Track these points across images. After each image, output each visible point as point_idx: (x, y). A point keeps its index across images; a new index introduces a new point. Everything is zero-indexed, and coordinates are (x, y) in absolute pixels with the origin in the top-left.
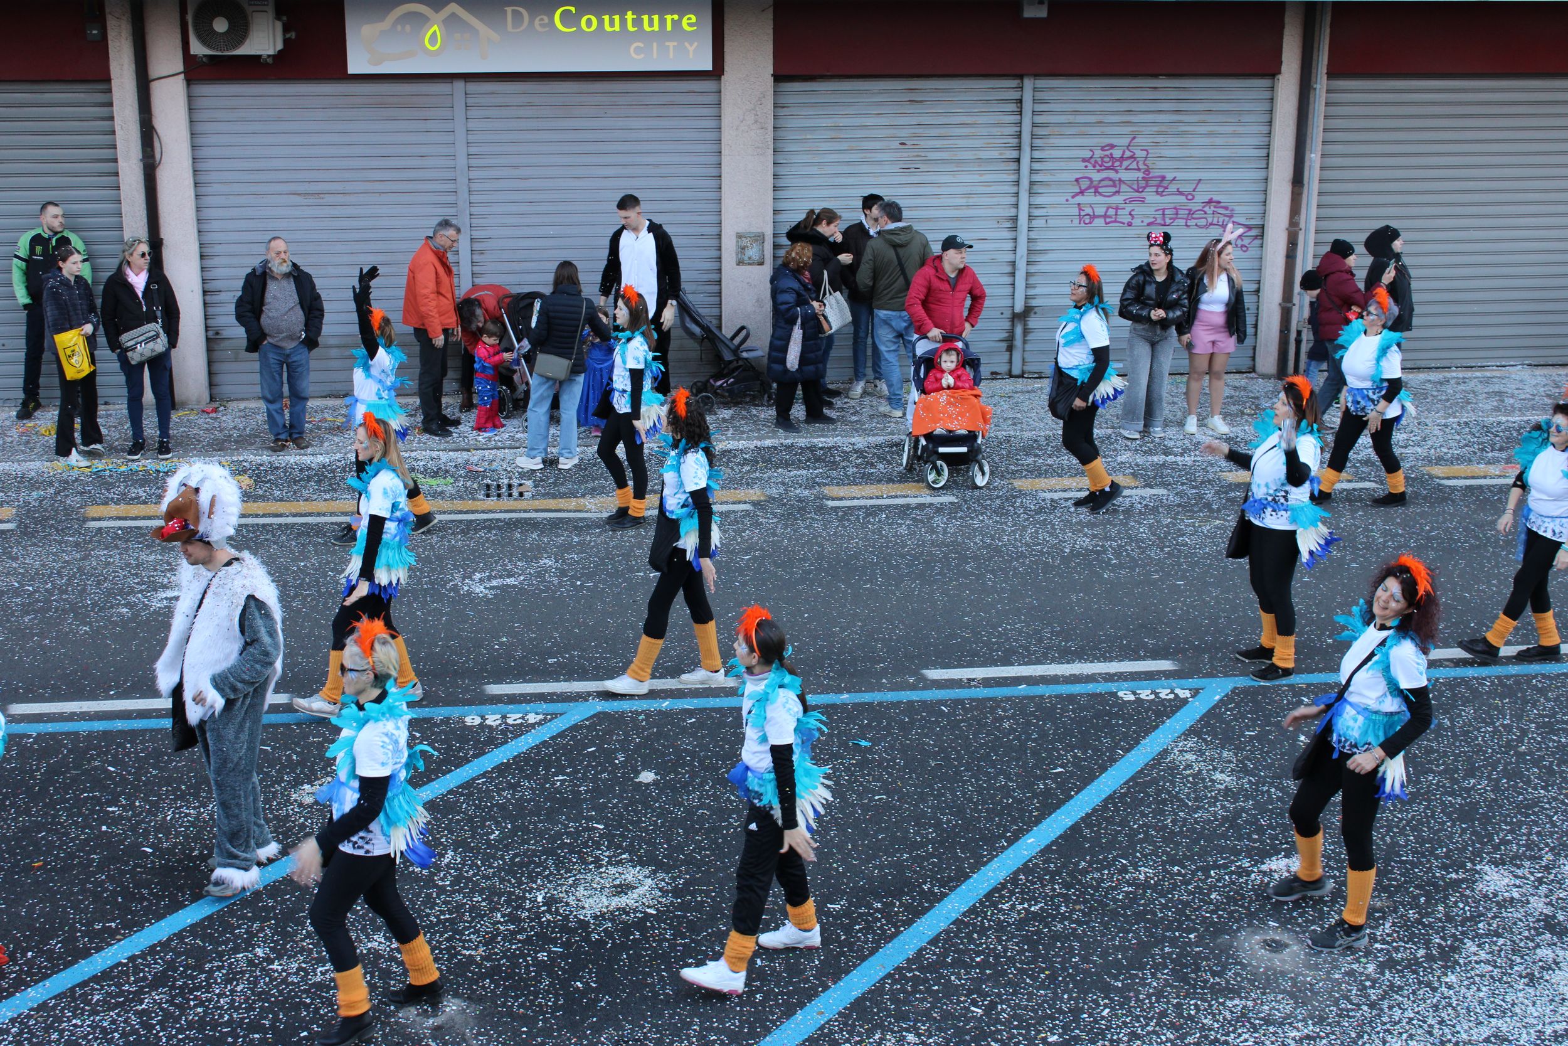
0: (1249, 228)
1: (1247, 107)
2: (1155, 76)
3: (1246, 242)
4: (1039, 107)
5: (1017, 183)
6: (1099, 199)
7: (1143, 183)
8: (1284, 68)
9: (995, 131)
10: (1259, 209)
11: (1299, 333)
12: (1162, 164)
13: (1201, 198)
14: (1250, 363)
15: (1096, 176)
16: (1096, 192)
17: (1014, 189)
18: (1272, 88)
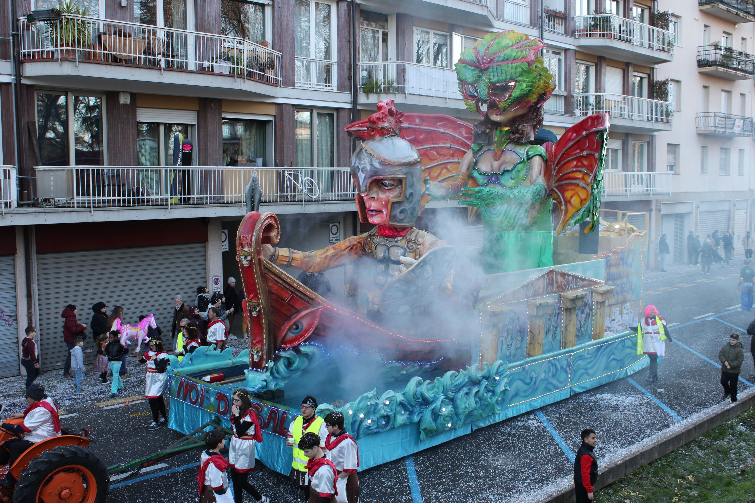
0: (11, 316)
1: (4, 268)
3: (10, 322)
8: (18, 252)
10: (14, 309)
14: (18, 372)
18: (14, 260)
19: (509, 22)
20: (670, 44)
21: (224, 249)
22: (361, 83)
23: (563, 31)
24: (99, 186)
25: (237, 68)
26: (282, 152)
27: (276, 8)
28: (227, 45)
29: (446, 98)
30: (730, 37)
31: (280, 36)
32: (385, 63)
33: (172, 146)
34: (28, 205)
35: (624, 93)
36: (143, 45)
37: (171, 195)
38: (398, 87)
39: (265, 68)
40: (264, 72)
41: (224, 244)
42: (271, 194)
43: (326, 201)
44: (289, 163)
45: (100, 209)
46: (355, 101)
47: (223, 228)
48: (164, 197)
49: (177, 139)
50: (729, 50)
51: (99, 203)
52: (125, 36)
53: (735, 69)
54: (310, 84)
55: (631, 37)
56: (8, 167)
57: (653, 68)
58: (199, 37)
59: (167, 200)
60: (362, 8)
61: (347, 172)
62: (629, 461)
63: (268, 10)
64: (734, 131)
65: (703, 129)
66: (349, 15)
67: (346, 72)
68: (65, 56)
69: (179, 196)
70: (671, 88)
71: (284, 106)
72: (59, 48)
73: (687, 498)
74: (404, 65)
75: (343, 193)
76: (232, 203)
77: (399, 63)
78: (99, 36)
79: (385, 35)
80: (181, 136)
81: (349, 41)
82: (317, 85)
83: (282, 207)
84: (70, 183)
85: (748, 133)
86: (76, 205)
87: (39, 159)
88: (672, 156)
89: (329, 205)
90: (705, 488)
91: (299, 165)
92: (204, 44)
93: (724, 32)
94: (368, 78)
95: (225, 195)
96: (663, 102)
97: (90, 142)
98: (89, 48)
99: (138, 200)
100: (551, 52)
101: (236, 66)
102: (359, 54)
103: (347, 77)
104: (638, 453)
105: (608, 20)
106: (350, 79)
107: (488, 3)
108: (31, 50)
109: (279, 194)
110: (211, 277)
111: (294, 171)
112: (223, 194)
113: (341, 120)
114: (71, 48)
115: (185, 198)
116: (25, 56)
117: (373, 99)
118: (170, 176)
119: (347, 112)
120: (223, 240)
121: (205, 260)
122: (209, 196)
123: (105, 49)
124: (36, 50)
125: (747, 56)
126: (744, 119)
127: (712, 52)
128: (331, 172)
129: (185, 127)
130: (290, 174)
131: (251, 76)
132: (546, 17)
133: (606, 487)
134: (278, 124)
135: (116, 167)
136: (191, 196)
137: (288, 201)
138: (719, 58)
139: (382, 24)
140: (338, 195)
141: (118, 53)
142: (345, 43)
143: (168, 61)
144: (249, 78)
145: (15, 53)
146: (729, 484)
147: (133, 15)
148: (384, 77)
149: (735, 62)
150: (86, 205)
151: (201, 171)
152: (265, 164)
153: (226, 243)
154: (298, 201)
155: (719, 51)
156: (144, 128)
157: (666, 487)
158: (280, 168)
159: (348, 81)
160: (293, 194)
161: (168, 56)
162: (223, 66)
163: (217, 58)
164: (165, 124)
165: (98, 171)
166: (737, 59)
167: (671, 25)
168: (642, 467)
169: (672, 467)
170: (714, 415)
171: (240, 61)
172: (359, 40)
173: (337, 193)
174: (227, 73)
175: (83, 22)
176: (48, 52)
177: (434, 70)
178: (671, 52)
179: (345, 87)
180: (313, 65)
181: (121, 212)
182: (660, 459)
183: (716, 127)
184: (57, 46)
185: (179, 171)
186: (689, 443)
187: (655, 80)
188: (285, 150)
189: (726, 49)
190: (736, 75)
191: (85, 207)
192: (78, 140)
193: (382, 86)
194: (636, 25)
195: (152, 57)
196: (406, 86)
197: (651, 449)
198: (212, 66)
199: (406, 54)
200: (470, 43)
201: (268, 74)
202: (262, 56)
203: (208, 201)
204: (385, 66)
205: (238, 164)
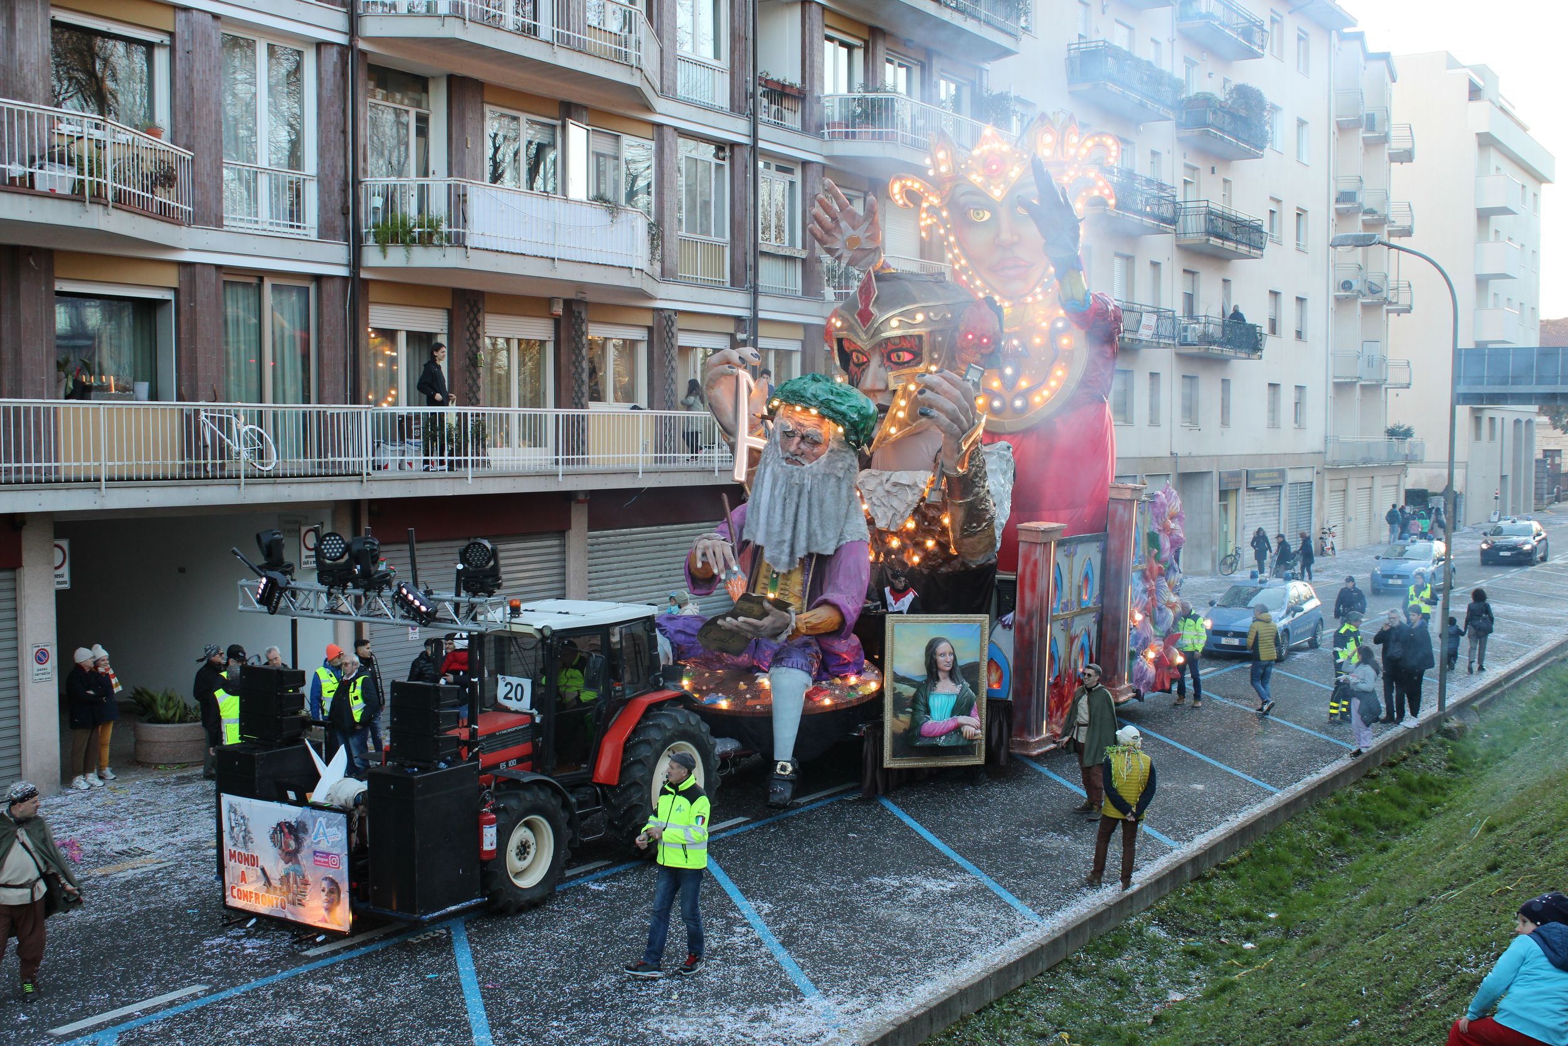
19: (687, 102)
21: (58, 583)
22: (370, 223)
23: (798, 125)
25: (91, 182)
26: (193, 369)
27: (179, 53)
28: (65, 128)
29: (553, 259)
30: (1129, 148)
31: (187, 114)
32: (423, 181)
35: (922, 256)
38: (450, 233)
39: (154, 185)
40: (153, 193)
41: (58, 572)
42: (169, 462)
43: (292, 476)
44: (210, 393)
46: (355, 262)
47: (58, 535)
50: (1128, 174)
54: (257, 222)
60: (371, 60)
61: (338, 414)
62: (935, 1008)
63: (161, 58)
64: (1139, 337)
66: (344, 74)
67: (337, 197)
71: (198, 268)
74: (464, 187)
75: (330, 459)
76: (78, 480)
77: (453, 181)
79: (423, 121)
81: (344, 132)
82: (271, 224)
83: (193, 490)
85: (1166, 341)
89: (300, 486)
91: (232, 398)
94: (386, 211)
95: (62, 464)
100: (773, 167)
101: (87, 178)
102: (365, 160)
103: (338, 208)
104: (955, 992)
105: (889, 104)
106: (345, 214)
107: (643, 61)
109: (186, 461)
110: (29, 647)
111: (221, 412)
112: (57, 460)
113: (325, 302)
117: (396, 257)
119: (338, 284)
120: (57, 564)
121: (15, 609)
122: (24, 465)
125: (1162, 187)
128: (304, 414)
130: (213, 418)
131: (121, 201)
132: (764, 95)
134: (183, 308)
137: (206, 478)
139: (417, 96)
140: (320, 463)
142: (334, 135)
144: (118, 205)
146: (1132, 1043)
148: (420, 211)
149: (1139, 198)
151: (6, 410)
152: (154, 395)
153: (65, 570)
154: (230, 477)
158: (188, 405)
159: (342, 218)
160: (218, 462)
162: (56, 177)
163: (42, 158)
166: (1142, 193)
167: (1015, 120)
168: (962, 1018)
169: (1021, 1016)
171: (97, 167)
172: (365, 129)
173: (316, 460)
174: (67, 191)
177: (529, 198)
179: (334, 229)
180: (263, 182)
186: (1055, 966)
188: (200, 365)
190: (1141, 224)
193: (417, 230)
194: (946, 117)
196: (467, 231)
197: (982, 983)
198: (32, 175)
199: (469, 162)
200: (604, 145)
201: (161, 197)
202: (148, 156)
203: (23, 477)
204: (422, 189)
205: (93, 394)
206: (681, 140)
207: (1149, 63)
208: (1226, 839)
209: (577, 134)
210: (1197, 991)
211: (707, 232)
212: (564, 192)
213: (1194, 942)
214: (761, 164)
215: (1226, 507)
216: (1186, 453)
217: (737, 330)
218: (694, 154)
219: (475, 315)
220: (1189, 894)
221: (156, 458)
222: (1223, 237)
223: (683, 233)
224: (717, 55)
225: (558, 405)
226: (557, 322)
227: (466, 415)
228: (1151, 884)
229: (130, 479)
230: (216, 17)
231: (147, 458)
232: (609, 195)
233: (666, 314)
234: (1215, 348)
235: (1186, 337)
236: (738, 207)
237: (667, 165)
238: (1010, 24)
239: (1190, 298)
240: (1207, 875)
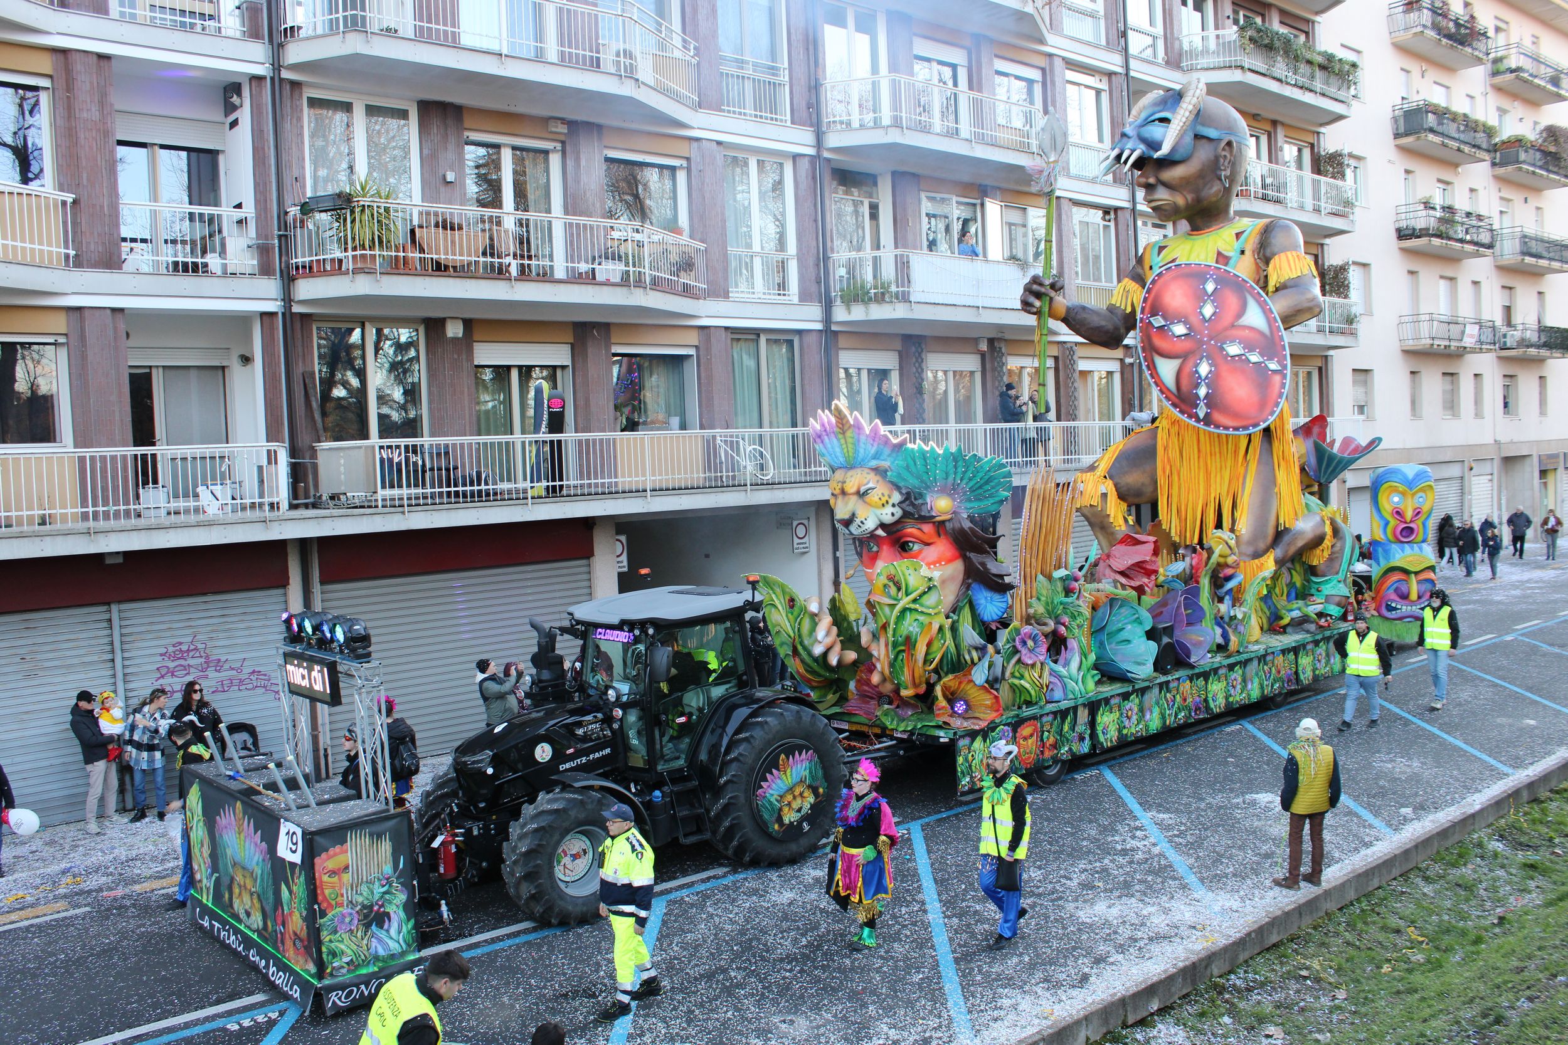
1: (270, 608)
2: (205, 594)
4: (124, 623)
5: (114, 676)
6: (176, 679)
7: (205, 666)
8: (291, 581)
9: (93, 642)
11: (326, 750)
12: (216, 651)
13: (247, 670)
15: (171, 665)
16: (173, 675)
17: (113, 680)
18: (285, 594)
19: (1078, 178)
20: (1348, 203)
21: (620, 566)
22: (838, 288)
24: (416, 471)
25: (634, 272)
26: (711, 407)
27: (694, 173)
28: (616, 235)
29: (979, 308)
30: (1449, 187)
31: (701, 217)
32: (876, 253)
33: (532, 403)
34: (306, 506)
36: (482, 241)
37: (532, 481)
38: (898, 292)
39: (679, 270)
40: (678, 276)
41: (620, 559)
42: (695, 476)
43: (785, 483)
44: (724, 423)
45: (419, 508)
46: (827, 319)
47: (618, 533)
48: (521, 485)
49: (539, 391)
50: (1449, 209)
51: (417, 498)
52: (452, 229)
53: (1461, 241)
54: (754, 293)
55: (1282, 195)
56: (273, 445)
57: (1322, 245)
58: (571, 225)
59: (525, 491)
60: (833, 165)
62: (1304, 904)
63: (681, 176)
64: (1463, 344)
65: (1411, 343)
66: (814, 178)
67: (812, 270)
68: (359, 265)
69: (544, 484)
70: (1354, 277)
71: (712, 330)
72: (350, 253)
73: (1406, 966)
74: (908, 256)
75: (813, 469)
76: (631, 491)
77: (899, 252)
78: (413, 232)
79: (874, 208)
80: (545, 386)
81: (816, 221)
82: (765, 294)
83: (713, 495)
84: (371, 469)
85: (1488, 347)
86: (380, 504)
87: (321, 432)
88: (1361, 390)
89: (791, 491)
90: (1437, 948)
91: (740, 426)
92: (579, 235)
93: (1439, 181)
94: (848, 279)
95: (620, 480)
96: (1341, 300)
97: (402, 402)
98: (397, 250)
99: (480, 492)
100: (1150, 225)
101: (631, 269)
102: (832, 241)
103: (813, 278)
106: (819, 283)
108: (307, 259)
109: (707, 475)
111: (732, 436)
112: (616, 477)
113: (806, 350)
114: (368, 252)
115: (554, 487)
116: (297, 268)
117: (858, 313)
118: (530, 452)
119: (815, 336)
120: (618, 553)
121: (590, 587)
122: (593, 481)
123: (422, 251)
124: (314, 258)
125: (1480, 218)
126: (1479, 323)
127: (1421, 214)
128: (793, 436)
129: (552, 372)
130: (726, 441)
131: (656, 284)
133: (1268, 949)
134: (702, 361)
135: (442, 440)
136: (564, 483)
137: (722, 486)
138: (1433, 224)
139: (869, 189)
140: (805, 473)
141: (443, 257)
142: (808, 224)
143: (522, 265)
144: (654, 287)
145: (283, 265)
146: (1478, 941)
147: (465, 194)
148: (875, 277)
149: (1459, 228)
150: (397, 503)
151: (580, 442)
152: (683, 427)
153: (624, 558)
154: (740, 486)
155: (1432, 212)
156: (488, 375)
157: (1370, 949)
158: (708, 432)
159: (816, 286)
160: (731, 474)
161: (522, 257)
162: (610, 270)
163: (600, 257)
164: (520, 367)
165: (415, 446)
166: (1463, 224)
167: (1349, 173)
168: (1327, 914)
169: (1378, 914)
170: (1449, 824)
171: (638, 261)
172: (831, 218)
173: (803, 470)
174: (618, 280)
175: (387, 210)
176: (333, 260)
178: (1351, 217)
179: (811, 295)
180: (757, 262)
181: (453, 513)
182: (1358, 900)
183: (1433, 339)
184: (346, 250)
185: (544, 442)
186: (1407, 872)
187: (1327, 264)
188: (716, 402)
189: (1443, 208)
190: (1462, 250)
191: (396, 505)
192: (382, 399)
193: (873, 291)
194: (1291, 174)
195: (497, 260)
196: (911, 290)
197: (1343, 885)
198: (593, 269)
199: (910, 237)
200: (1014, 216)
201: (684, 279)
202: (674, 250)
203: (593, 490)
204: (875, 259)
205: (640, 427)
206: (1075, 209)
207: (1465, 115)
208: (1559, 768)
209: (993, 209)
210: (1535, 898)
211: (1098, 279)
212: (985, 255)
213: (1531, 856)
214: (1139, 223)
215: (1545, 483)
216: (1508, 440)
217: (1126, 356)
218: (1086, 219)
219: (920, 354)
220: (1525, 814)
221: (686, 473)
222: (1538, 256)
223: (1079, 281)
224: (1101, 140)
225: (987, 420)
226: (983, 356)
227: (914, 431)
228: (1491, 805)
229: (667, 489)
230: (719, 143)
231: (679, 473)
232: (1020, 255)
233: (1069, 345)
234: (1533, 351)
235: (1505, 343)
236: (1122, 259)
237: (1065, 228)
238: (1342, 95)
239: (1508, 310)
240: (1543, 799)
